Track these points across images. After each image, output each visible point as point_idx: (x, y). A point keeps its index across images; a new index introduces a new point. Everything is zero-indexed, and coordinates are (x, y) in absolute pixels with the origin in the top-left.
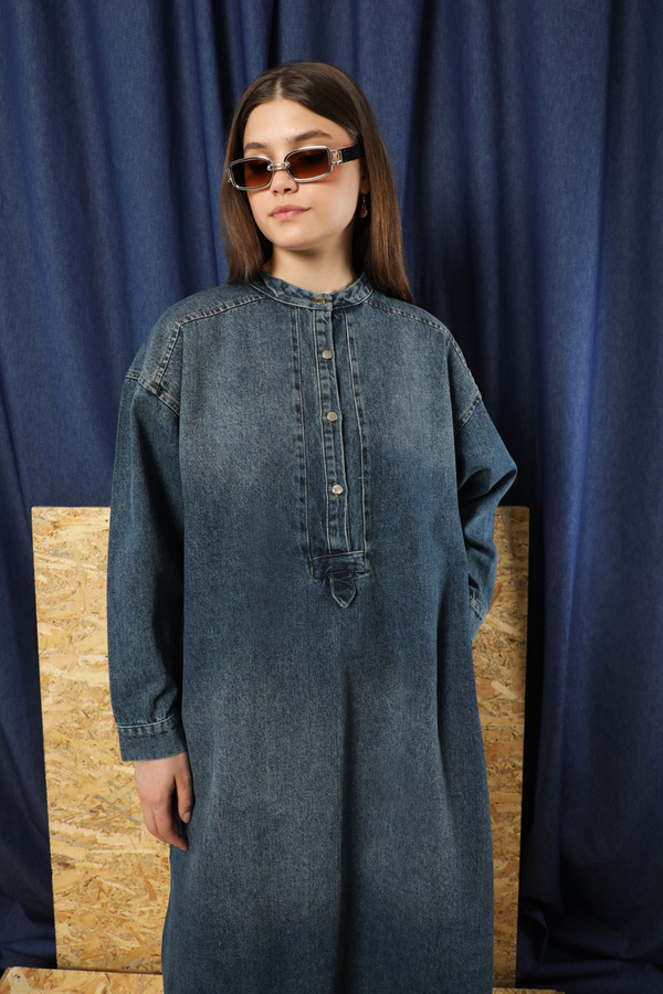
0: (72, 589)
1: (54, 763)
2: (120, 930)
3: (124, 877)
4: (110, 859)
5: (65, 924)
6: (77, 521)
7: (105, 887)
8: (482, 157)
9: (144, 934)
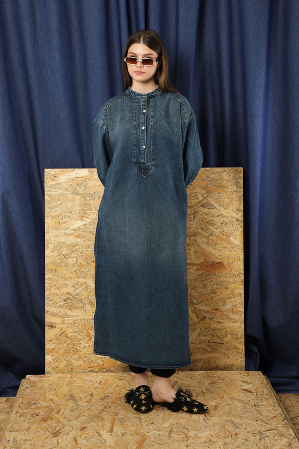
0: (61, 202)
1: (49, 279)
2: (75, 356)
3: (78, 330)
4: (72, 322)
5: (50, 355)
6: (64, 174)
7: (69, 336)
9: (85, 357)
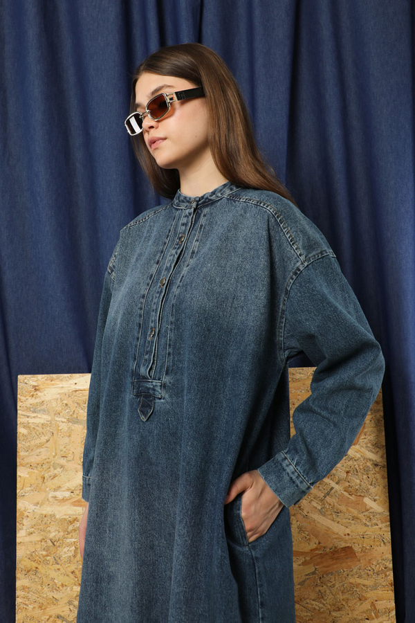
0: (46, 438)
6: (53, 385)
8: (335, 132)
